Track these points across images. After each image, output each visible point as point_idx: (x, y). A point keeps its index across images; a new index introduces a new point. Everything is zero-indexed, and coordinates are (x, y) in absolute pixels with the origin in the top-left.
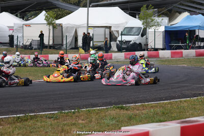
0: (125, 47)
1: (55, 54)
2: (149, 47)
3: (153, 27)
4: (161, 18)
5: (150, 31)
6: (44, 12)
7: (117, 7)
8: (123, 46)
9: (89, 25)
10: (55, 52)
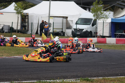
0: (79, 33)
1: (22, 37)
2: (98, 35)
3: (102, 19)
4: (108, 12)
5: (100, 22)
6: (14, 3)
7: (73, 2)
8: (77, 33)
9: (50, 15)
10: (22, 35)
